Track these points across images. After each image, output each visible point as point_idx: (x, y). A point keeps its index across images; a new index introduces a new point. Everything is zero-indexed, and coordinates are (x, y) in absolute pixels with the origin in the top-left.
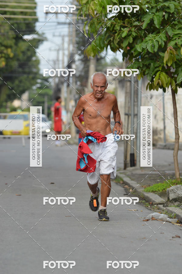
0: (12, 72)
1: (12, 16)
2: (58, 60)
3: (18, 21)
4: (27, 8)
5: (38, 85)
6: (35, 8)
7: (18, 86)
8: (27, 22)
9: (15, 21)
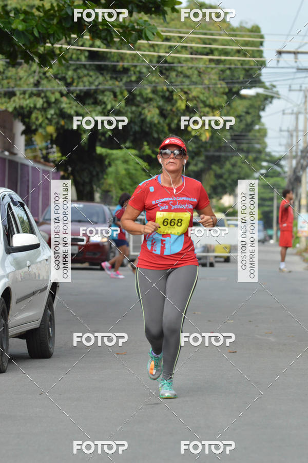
0: (220, 149)
1: (223, 58)
2: (296, 129)
3: (233, 66)
4: (246, 44)
5: (263, 171)
6: (261, 44)
7: (230, 173)
8: (247, 67)
9: (228, 66)
